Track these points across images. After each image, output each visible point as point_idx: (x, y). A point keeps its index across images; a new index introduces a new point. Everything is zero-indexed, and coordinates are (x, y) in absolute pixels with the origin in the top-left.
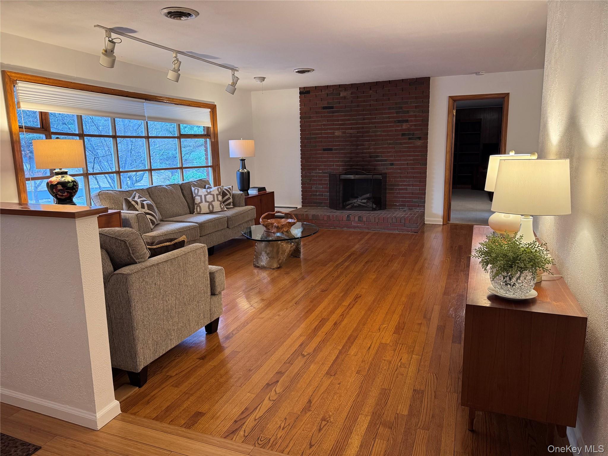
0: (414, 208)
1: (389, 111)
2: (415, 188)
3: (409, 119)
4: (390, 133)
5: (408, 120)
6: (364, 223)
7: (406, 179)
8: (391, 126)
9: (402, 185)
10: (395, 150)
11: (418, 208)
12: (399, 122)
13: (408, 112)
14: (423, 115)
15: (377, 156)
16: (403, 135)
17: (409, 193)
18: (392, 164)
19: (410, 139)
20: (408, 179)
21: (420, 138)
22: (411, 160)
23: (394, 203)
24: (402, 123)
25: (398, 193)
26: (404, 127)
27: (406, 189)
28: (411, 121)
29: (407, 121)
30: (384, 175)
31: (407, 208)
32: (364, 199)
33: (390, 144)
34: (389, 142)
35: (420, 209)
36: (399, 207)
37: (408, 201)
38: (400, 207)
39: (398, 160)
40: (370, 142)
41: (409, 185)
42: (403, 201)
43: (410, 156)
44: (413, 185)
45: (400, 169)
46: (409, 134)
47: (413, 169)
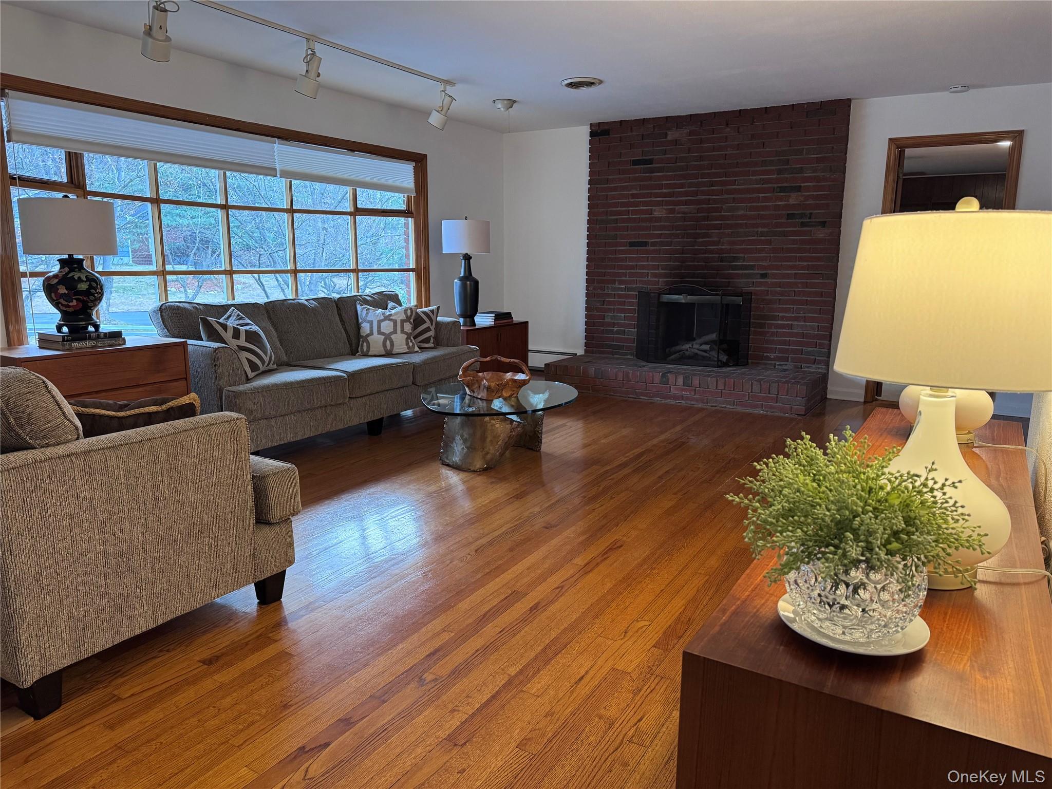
0: (805, 365)
1: (764, 168)
2: (810, 325)
3: (802, 185)
4: (762, 213)
5: (800, 186)
6: (695, 390)
7: (792, 306)
8: (767, 199)
9: (782, 318)
10: (771, 247)
11: (814, 366)
12: (783, 190)
13: (801, 170)
14: (832, 177)
15: (735, 259)
16: (790, 216)
17: (796, 335)
18: (764, 276)
19: (803, 225)
20: (795, 306)
21: (823, 224)
22: (803, 268)
23: (765, 354)
24: (787, 192)
25: (773, 334)
26: (792, 201)
27: (791, 326)
28: (808, 189)
29: (799, 189)
30: (748, 297)
31: (791, 363)
32: (706, 343)
33: (762, 234)
34: (760, 230)
35: (819, 368)
36: (773, 362)
37: (794, 352)
38: (778, 363)
39: (778, 268)
40: (722, 231)
41: (797, 319)
42: (781, 351)
43: (801, 259)
44: (805, 319)
45: (780, 285)
46: (802, 216)
47: (806, 285)
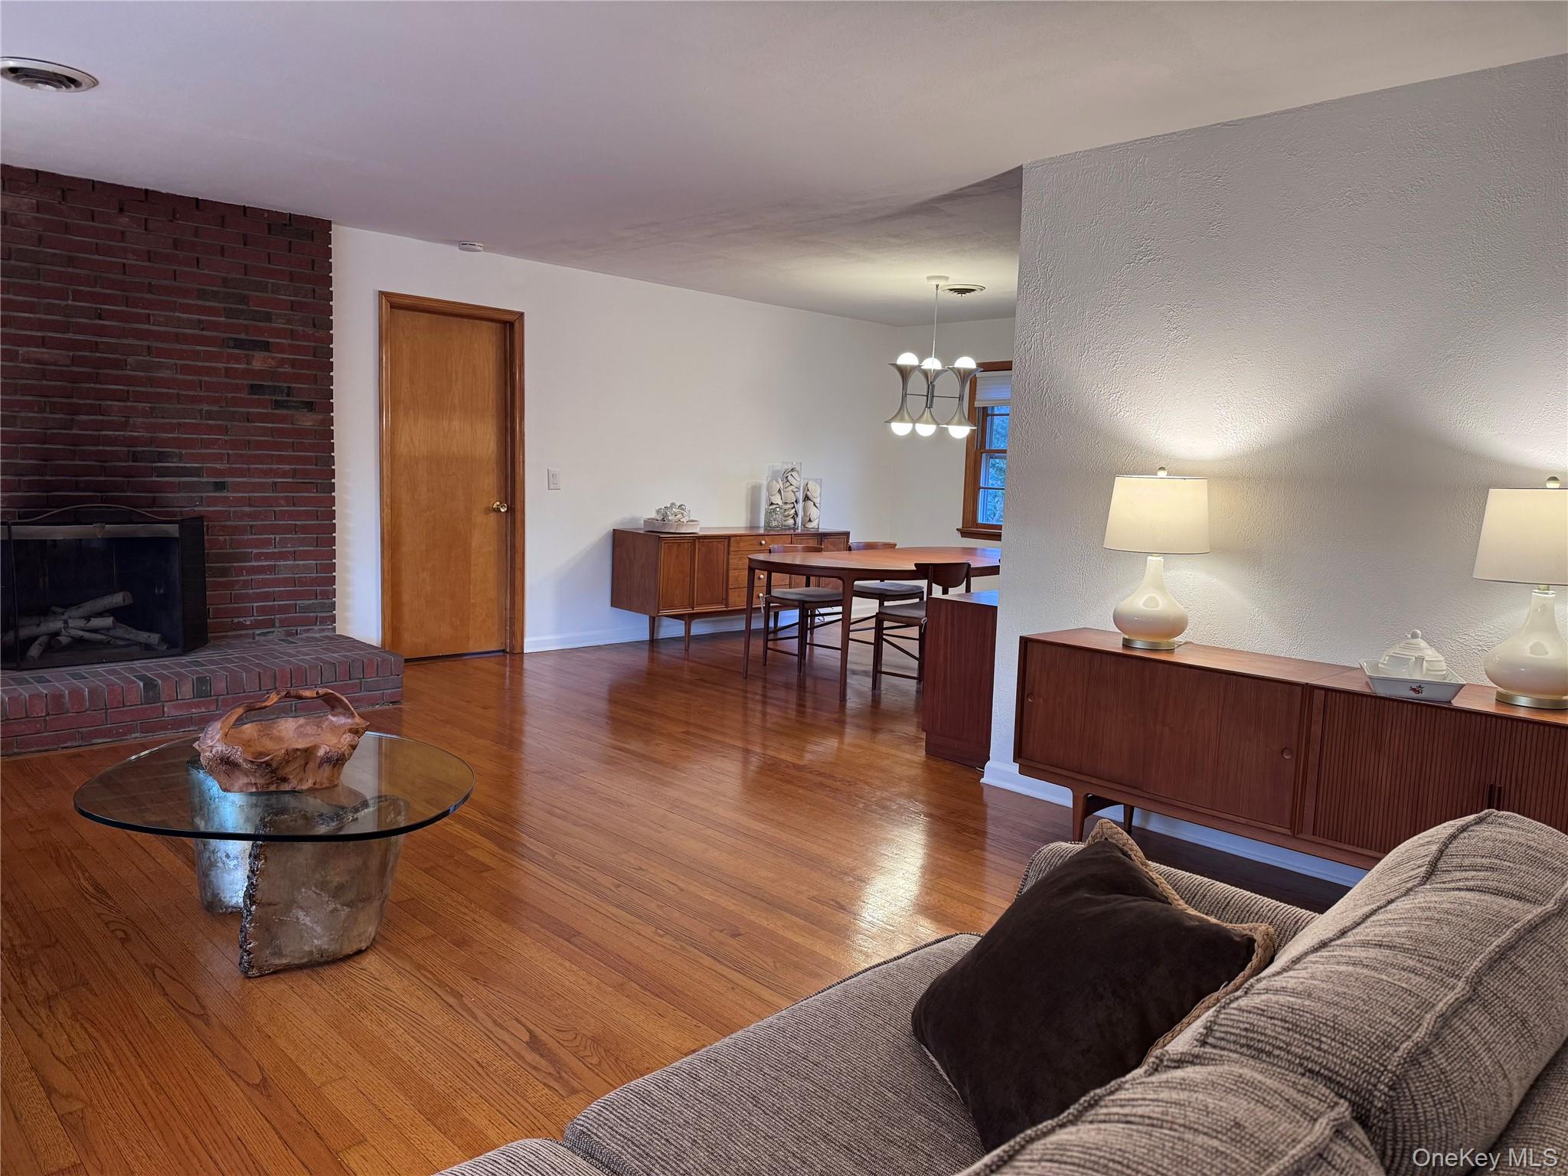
0: (303, 628)
1: (200, 303)
2: (304, 565)
3: (270, 340)
4: (206, 379)
5: (268, 342)
7: (273, 536)
8: (210, 356)
9: (258, 557)
10: (226, 438)
11: (316, 628)
12: (239, 344)
13: (268, 318)
14: (316, 334)
15: (162, 457)
16: (254, 389)
17: (285, 582)
18: (220, 486)
19: (278, 404)
20: (278, 537)
21: (310, 406)
22: (284, 474)
23: (236, 620)
24: (248, 349)
25: (247, 584)
26: (257, 365)
27: (272, 569)
28: (281, 349)
29: (266, 346)
30: (195, 523)
31: (280, 630)
32: (100, 614)
33: (210, 415)
34: (206, 407)
35: (323, 630)
36: (251, 632)
37: (283, 609)
38: (258, 632)
39: (243, 473)
40: (129, 404)
41: (283, 556)
42: (262, 610)
43: (281, 460)
44: (295, 556)
45: (250, 502)
46: (275, 390)
47: (293, 502)
